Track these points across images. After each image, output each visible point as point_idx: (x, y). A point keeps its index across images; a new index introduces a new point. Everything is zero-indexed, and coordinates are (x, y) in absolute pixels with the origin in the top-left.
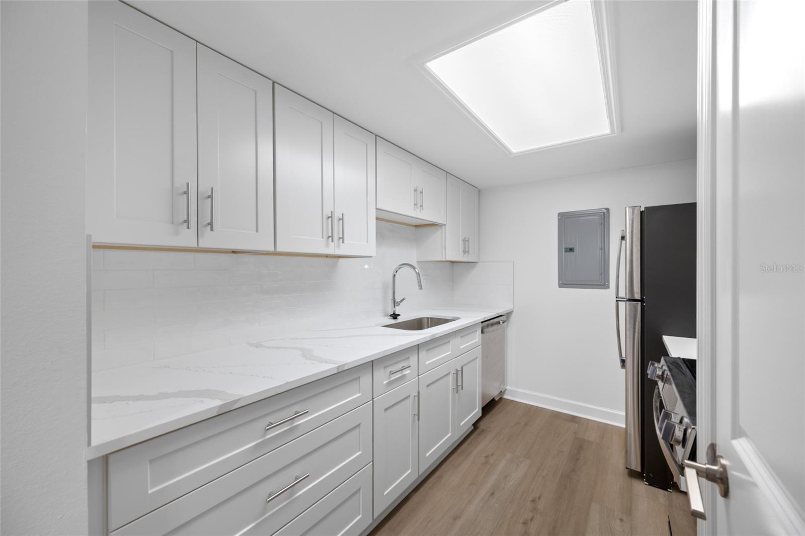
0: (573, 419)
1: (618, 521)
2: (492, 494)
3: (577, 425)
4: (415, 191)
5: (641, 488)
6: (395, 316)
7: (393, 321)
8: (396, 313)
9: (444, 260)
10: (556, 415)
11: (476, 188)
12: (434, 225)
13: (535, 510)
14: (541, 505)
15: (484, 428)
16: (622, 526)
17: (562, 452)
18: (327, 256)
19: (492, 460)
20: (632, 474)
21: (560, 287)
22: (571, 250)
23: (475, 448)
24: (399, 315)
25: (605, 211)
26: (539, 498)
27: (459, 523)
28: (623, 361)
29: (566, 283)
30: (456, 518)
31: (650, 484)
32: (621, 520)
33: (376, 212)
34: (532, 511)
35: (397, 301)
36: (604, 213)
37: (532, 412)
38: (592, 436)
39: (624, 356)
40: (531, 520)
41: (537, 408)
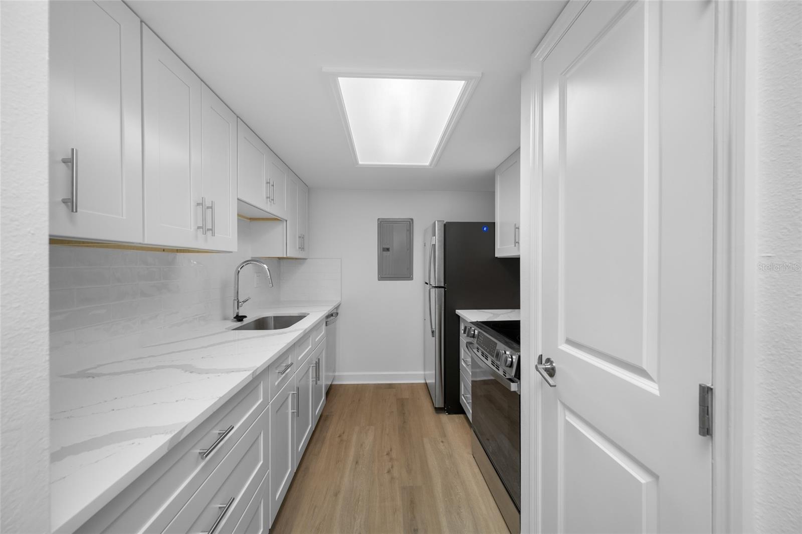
0: (390, 386)
1: (441, 443)
2: (357, 463)
3: (394, 390)
4: (267, 183)
5: (445, 417)
6: (239, 318)
7: (239, 324)
8: (240, 315)
9: (285, 256)
10: (378, 387)
11: (307, 186)
12: (276, 219)
13: (391, 459)
14: (394, 455)
15: (328, 414)
16: (444, 445)
17: (392, 412)
18: (164, 250)
19: (345, 437)
20: (438, 410)
21: (379, 280)
22: (388, 249)
23: (327, 432)
24: (245, 317)
25: (410, 220)
26: (391, 450)
27: (341, 497)
28: (433, 332)
29: (384, 276)
30: (336, 495)
31: (449, 414)
32: (442, 442)
33: (238, 203)
34: (390, 461)
35: (240, 301)
36: (410, 222)
37: (359, 390)
38: (406, 395)
39: (434, 327)
40: (392, 467)
41: (363, 385)
